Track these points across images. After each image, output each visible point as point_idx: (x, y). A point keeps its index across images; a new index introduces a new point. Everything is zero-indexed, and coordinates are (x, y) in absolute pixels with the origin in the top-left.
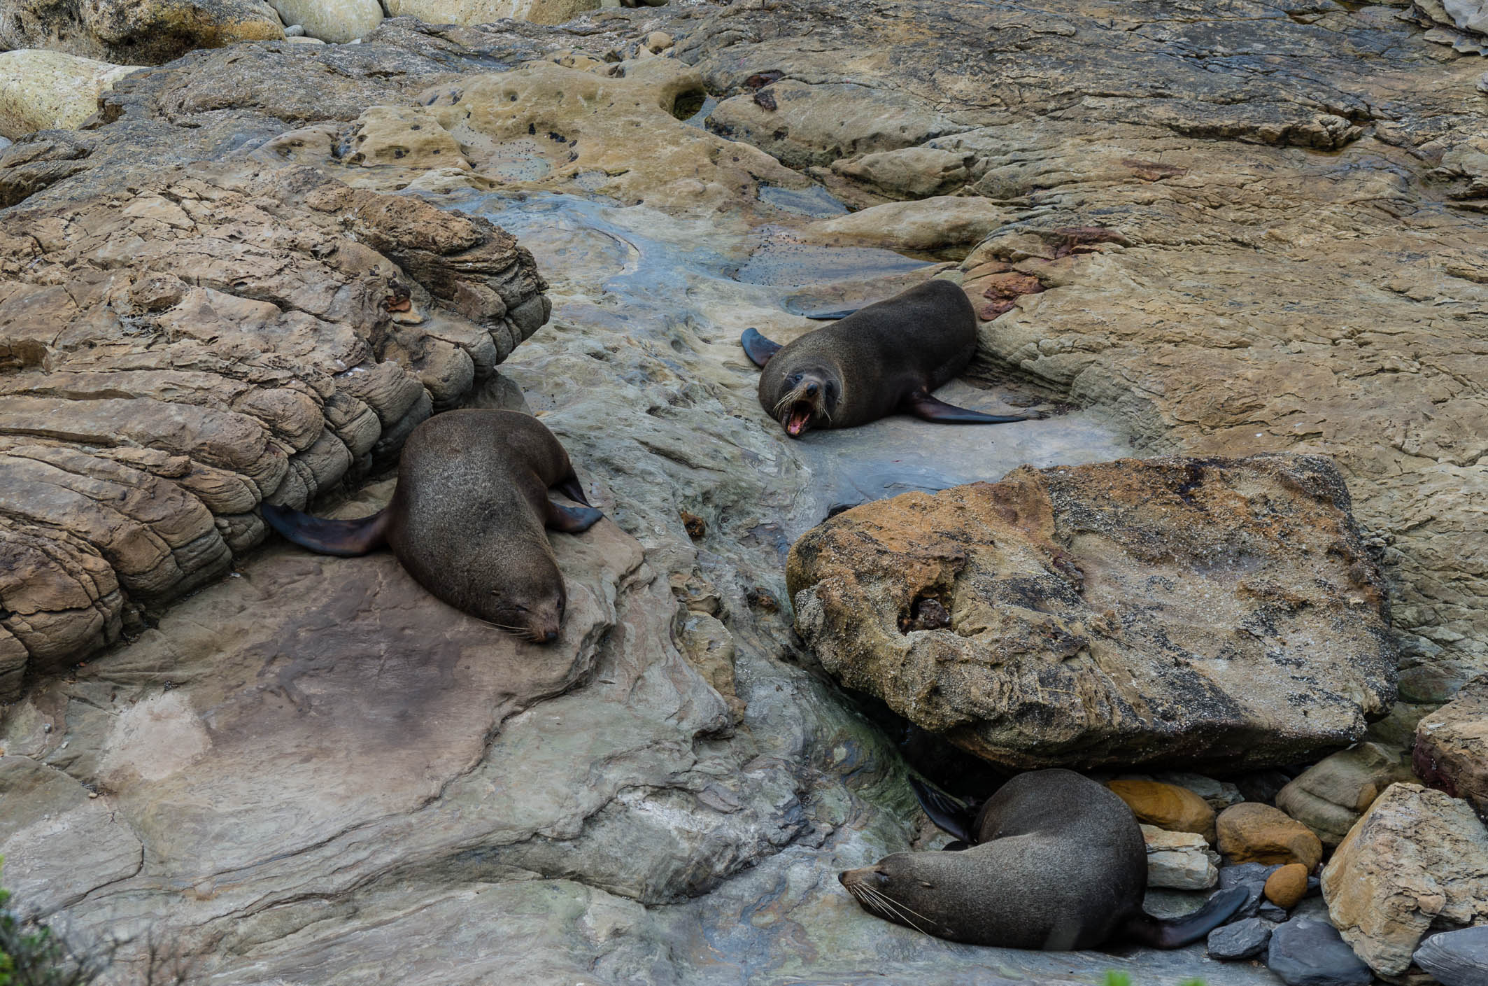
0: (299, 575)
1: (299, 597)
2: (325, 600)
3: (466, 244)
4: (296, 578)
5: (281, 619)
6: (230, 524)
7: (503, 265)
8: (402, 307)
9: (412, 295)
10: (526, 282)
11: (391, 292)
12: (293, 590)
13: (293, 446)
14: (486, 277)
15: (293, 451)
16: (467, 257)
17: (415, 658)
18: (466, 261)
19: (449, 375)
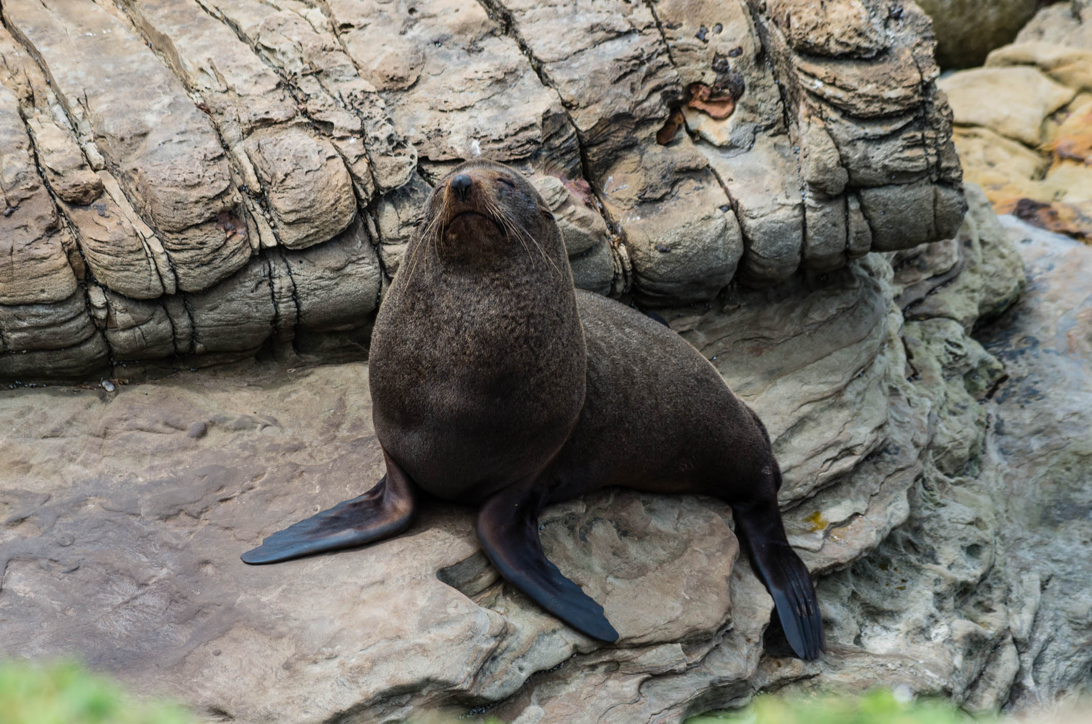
0: (166, 424)
1: (139, 456)
2: (164, 475)
3: (834, 48)
4: (159, 426)
5: (90, 473)
6: (107, 306)
7: (875, 108)
8: (715, 110)
9: (745, 98)
10: (908, 153)
11: (710, 77)
12: (139, 441)
13: (276, 236)
14: (834, 116)
15: (271, 242)
16: (821, 70)
17: (181, 608)
18: (813, 76)
19: (674, 245)
